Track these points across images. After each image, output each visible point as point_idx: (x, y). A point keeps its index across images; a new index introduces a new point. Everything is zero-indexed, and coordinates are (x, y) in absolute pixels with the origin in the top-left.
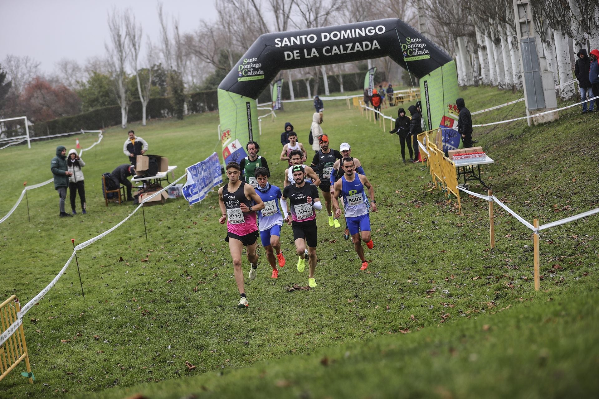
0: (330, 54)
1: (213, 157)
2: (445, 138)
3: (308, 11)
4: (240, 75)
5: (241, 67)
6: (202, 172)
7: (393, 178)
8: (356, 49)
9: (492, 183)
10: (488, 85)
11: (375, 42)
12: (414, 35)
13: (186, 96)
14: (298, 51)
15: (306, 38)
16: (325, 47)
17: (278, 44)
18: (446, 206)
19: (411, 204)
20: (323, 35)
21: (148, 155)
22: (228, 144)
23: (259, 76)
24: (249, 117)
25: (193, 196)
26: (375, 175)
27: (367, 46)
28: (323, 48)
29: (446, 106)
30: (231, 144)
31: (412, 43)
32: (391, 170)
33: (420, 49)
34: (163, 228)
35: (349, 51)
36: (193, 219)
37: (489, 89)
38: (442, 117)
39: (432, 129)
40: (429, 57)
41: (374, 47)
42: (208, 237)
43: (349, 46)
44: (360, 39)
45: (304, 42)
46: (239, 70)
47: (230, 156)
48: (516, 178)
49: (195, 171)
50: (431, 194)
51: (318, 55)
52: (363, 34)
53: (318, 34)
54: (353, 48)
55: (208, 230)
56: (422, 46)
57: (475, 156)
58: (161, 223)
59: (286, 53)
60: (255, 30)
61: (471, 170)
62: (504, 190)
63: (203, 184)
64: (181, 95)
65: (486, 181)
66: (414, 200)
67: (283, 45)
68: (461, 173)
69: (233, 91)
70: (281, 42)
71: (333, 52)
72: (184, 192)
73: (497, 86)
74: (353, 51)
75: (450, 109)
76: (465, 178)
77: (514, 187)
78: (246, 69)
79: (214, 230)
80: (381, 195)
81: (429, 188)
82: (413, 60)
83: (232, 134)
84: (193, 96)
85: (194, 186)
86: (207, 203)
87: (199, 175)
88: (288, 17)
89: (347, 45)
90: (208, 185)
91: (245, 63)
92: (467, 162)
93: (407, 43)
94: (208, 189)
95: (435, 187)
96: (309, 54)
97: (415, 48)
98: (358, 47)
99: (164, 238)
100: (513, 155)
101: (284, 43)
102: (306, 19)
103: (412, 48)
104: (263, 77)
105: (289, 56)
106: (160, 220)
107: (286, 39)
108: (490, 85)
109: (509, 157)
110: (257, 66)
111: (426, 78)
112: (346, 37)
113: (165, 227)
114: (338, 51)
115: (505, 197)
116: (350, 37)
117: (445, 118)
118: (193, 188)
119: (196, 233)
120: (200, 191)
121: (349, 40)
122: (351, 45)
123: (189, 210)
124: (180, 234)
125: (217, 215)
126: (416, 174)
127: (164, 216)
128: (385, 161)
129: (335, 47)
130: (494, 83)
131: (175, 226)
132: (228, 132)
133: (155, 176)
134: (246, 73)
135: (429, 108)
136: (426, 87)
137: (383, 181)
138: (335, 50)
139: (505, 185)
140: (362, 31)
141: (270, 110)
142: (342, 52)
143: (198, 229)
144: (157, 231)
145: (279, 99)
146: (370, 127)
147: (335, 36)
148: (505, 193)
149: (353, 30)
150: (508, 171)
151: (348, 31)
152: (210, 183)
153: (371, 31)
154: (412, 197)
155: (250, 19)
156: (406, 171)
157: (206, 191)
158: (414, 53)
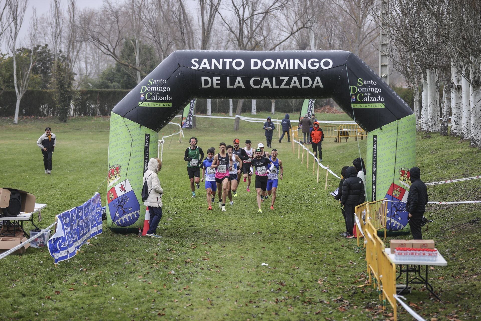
0: (259, 87)
1: (93, 200)
2: (391, 212)
3: (243, 5)
4: (142, 99)
5: (144, 89)
6: (77, 220)
7: (318, 258)
8: (292, 84)
9: (442, 287)
10: (458, 137)
11: (318, 78)
12: (369, 76)
13: (74, 92)
14: (219, 78)
15: (231, 63)
16: (253, 77)
17: (195, 66)
18: (379, 314)
19: (335, 304)
20: (253, 61)
21: (10, 190)
22: (116, 184)
23: (165, 103)
24: (147, 153)
25: (61, 252)
26: (295, 250)
27: (307, 82)
28: (251, 78)
29: (397, 171)
30: (119, 185)
31: (364, 86)
32: (318, 245)
33: (373, 95)
34: (16, 294)
35: (283, 86)
36: (56, 284)
37: (457, 142)
38: (390, 184)
39: (375, 200)
40: (383, 107)
41: (315, 84)
42: (71, 317)
43: (284, 80)
44: (300, 73)
45: (228, 68)
46: (141, 92)
47: (116, 200)
48: (475, 285)
49: (68, 219)
50: (363, 292)
51: (243, 86)
52: (304, 67)
53: (247, 60)
54: (288, 83)
55: (73, 306)
56: (376, 91)
57: (424, 254)
58: (14, 284)
59: (203, 78)
60: (173, 21)
61: (417, 269)
62: (456, 301)
63: (76, 235)
64: (67, 91)
65: (435, 281)
66: (339, 298)
67: (201, 68)
68: (404, 271)
69: (130, 118)
70: (200, 64)
71: (263, 85)
72: (50, 245)
73: (469, 140)
74: (288, 87)
75: (402, 175)
76: (407, 279)
77: (469, 298)
78: (150, 91)
79: (80, 307)
80: (298, 284)
81: (360, 282)
82: (363, 107)
83: (122, 172)
84: (83, 93)
85: (64, 239)
86: (78, 262)
87: (72, 224)
88: (216, 10)
89: (281, 78)
90: (82, 236)
91: (150, 84)
92: (412, 260)
93: (358, 85)
94: (82, 242)
95: (369, 283)
96: (232, 83)
97: (367, 92)
98: (295, 82)
99: (14, 310)
100: (475, 249)
101: (202, 65)
102: (239, 16)
103: (364, 93)
104: (170, 105)
105: (206, 82)
106: (14, 281)
107: (205, 60)
108: (461, 137)
109: (469, 251)
110: (164, 90)
111: (376, 132)
112: (282, 67)
113: (18, 292)
114: (269, 84)
115: (456, 313)
116: (287, 68)
117: (393, 186)
118: (62, 242)
119: (57, 309)
120: (70, 245)
121: (285, 72)
122: (286, 78)
123: (53, 270)
124: (35, 306)
125: (87, 283)
126: (348, 257)
127: (20, 273)
128: (311, 230)
129: (266, 79)
130: (465, 136)
131: (31, 293)
132: (117, 169)
133: (16, 216)
134: (150, 97)
135: (376, 171)
136: (375, 144)
137: (304, 262)
138: (266, 83)
139: (459, 293)
140: (303, 63)
141: (178, 126)
142: (275, 86)
143: (60, 301)
144: (7, 297)
145: (192, 112)
146: (301, 172)
147: (268, 64)
148: (456, 306)
149: (292, 60)
150: (465, 271)
151: (286, 61)
152: (85, 234)
153: (315, 64)
154: (338, 293)
155: (168, 6)
156: (335, 249)
157: (78, 245)
158: (366, 99)
